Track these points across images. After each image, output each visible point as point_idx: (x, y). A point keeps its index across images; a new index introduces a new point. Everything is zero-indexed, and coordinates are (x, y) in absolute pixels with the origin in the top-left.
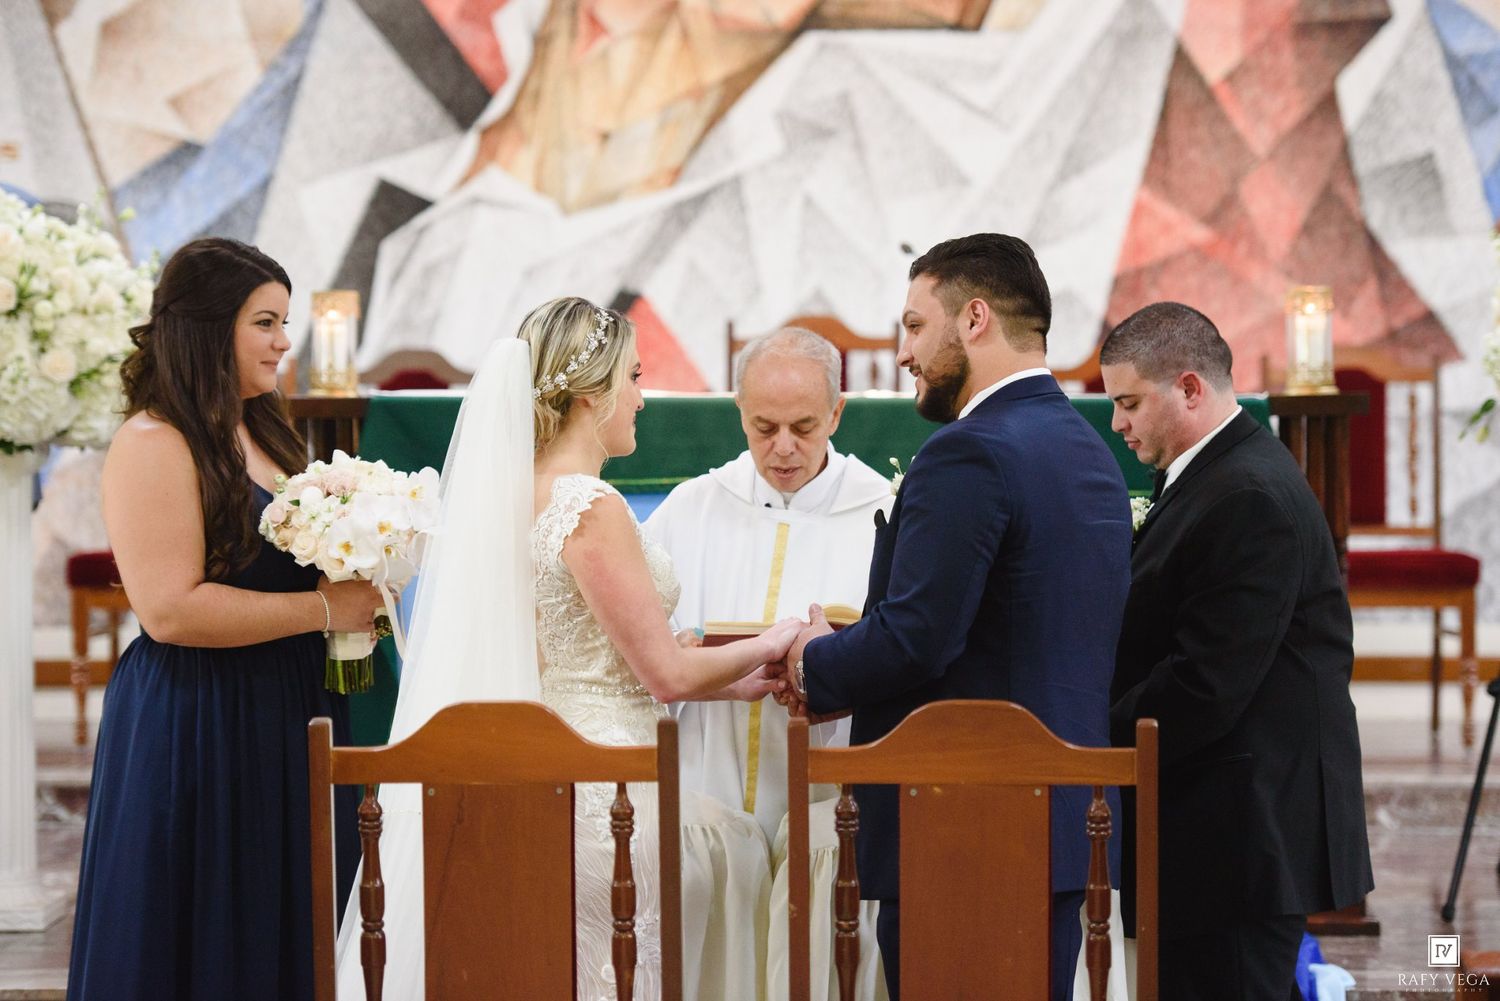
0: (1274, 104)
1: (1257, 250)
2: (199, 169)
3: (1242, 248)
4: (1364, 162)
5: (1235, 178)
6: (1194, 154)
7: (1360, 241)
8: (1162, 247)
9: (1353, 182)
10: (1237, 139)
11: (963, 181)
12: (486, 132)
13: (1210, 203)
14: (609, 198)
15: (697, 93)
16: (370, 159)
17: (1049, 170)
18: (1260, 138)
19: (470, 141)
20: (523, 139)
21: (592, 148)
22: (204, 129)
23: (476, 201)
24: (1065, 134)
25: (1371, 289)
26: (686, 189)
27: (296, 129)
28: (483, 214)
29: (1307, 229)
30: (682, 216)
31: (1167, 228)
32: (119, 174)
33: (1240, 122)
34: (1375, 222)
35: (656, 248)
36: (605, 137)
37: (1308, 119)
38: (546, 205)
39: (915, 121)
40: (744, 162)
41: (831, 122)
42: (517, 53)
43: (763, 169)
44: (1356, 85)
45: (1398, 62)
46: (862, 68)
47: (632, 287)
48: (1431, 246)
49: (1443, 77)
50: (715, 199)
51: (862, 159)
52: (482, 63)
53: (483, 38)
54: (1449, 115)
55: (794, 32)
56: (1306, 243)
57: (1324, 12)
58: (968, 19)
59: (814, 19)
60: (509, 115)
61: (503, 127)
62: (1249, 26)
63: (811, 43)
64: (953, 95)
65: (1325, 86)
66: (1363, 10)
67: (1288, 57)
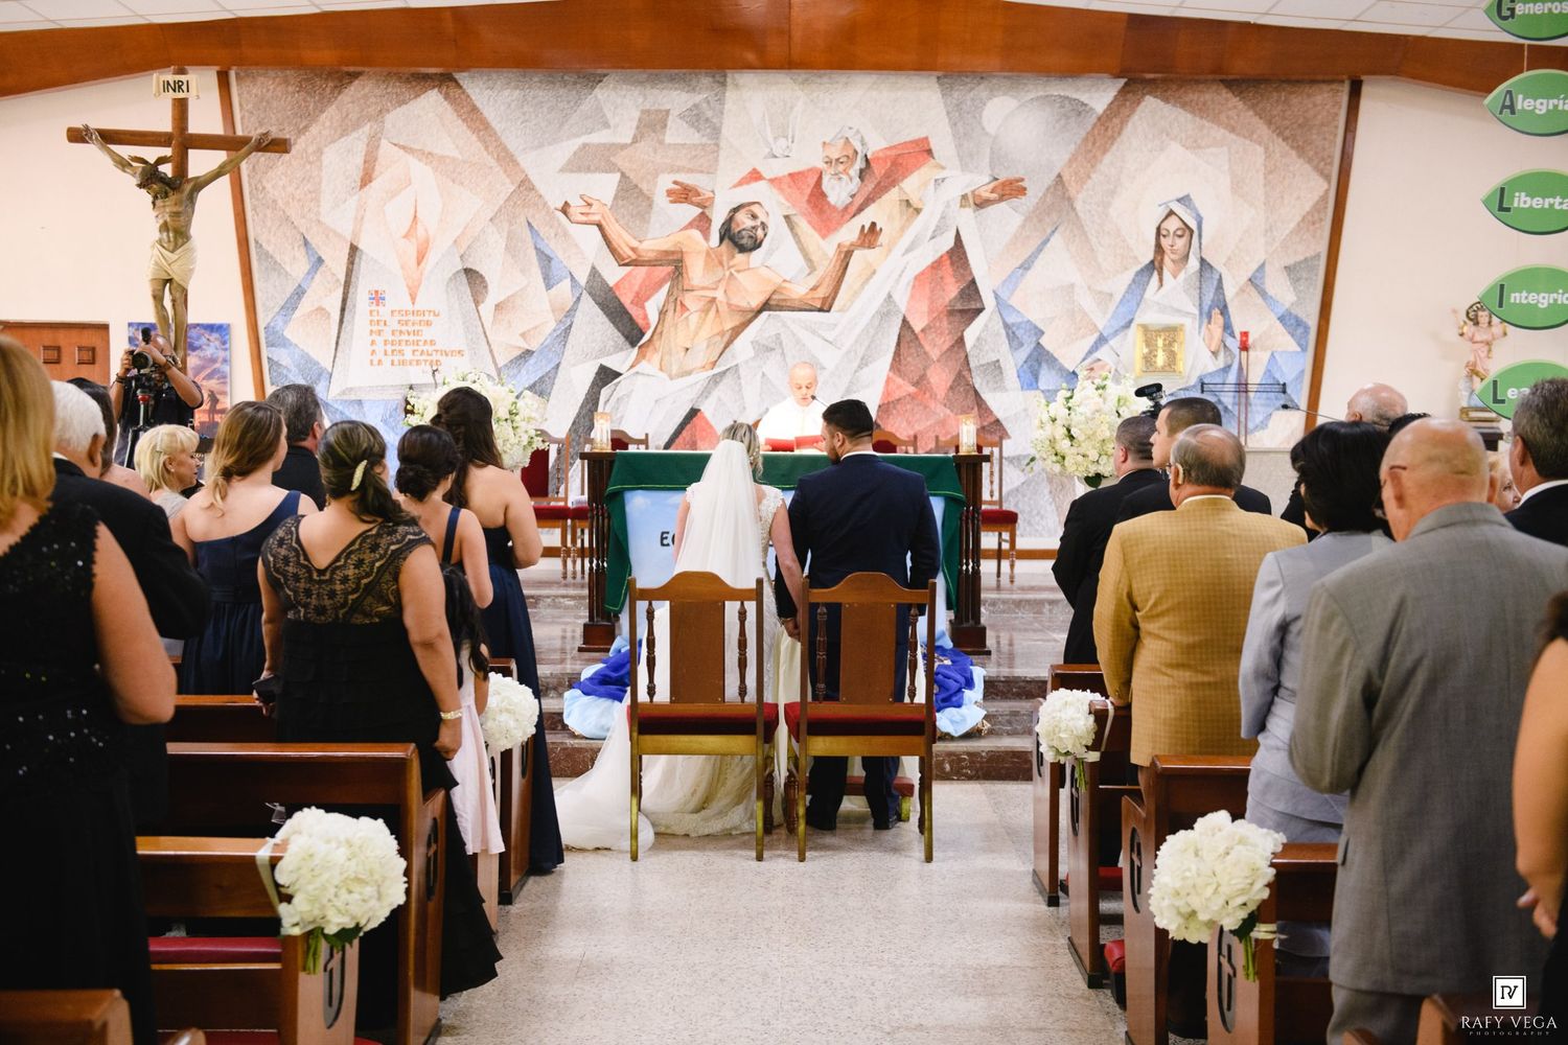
0: (939, 341)
1: (933, 396)
2: (532, 361)
3: (928, 395)
5: (925, 369)
6: (909, 359)
7: (972, 392)
8: (897, 394)
9: (970, 370)
10: (925, 353)
12: (640, 347)
13: (915, 379)
14: (689, 373)
15: (722, 334)
16: (596, 358)
17: (855, 365)
18: (935, 354)
19: (637, 348)
20: (656, 350)
21: (682, 354)
22: (534, 346)
23: (637, 373)
24: (861, 351)
25: (976, 409)
26: (717, 370)
27: (568, 346)
28: (640, 377)
29: (952, 388)
30: (716, 380)
31: (899, 387)
32: (501, 363)
33: (927, 348)
35: (705, 393)
36: (687, 349)
37: (953, 346)
39: (804, 345)
40: (739, 360)
41: (773, 345)
42: (653, 318)
43: (747, 362)
44: (971, 334)
45: (986, 326)
46: (784, 325)
47: (696, 407)
48: (998, 395)
49: (1003, 332)
50: (727, 373)
51: (784, 359)
52: (640, 322)
53: (640, 312)
54: (1005, 346)
55: (760, 312)
56: (951, 394)
57: (959, 306)
58: (825, 307)
59: (766, 306)
60: (650, 340)
61: (648, 346)
62: (931, 311)
63: (765, 314)
64: (819, 336)
65: (959, 334)
66: (973, 306)
67: (945, 323)
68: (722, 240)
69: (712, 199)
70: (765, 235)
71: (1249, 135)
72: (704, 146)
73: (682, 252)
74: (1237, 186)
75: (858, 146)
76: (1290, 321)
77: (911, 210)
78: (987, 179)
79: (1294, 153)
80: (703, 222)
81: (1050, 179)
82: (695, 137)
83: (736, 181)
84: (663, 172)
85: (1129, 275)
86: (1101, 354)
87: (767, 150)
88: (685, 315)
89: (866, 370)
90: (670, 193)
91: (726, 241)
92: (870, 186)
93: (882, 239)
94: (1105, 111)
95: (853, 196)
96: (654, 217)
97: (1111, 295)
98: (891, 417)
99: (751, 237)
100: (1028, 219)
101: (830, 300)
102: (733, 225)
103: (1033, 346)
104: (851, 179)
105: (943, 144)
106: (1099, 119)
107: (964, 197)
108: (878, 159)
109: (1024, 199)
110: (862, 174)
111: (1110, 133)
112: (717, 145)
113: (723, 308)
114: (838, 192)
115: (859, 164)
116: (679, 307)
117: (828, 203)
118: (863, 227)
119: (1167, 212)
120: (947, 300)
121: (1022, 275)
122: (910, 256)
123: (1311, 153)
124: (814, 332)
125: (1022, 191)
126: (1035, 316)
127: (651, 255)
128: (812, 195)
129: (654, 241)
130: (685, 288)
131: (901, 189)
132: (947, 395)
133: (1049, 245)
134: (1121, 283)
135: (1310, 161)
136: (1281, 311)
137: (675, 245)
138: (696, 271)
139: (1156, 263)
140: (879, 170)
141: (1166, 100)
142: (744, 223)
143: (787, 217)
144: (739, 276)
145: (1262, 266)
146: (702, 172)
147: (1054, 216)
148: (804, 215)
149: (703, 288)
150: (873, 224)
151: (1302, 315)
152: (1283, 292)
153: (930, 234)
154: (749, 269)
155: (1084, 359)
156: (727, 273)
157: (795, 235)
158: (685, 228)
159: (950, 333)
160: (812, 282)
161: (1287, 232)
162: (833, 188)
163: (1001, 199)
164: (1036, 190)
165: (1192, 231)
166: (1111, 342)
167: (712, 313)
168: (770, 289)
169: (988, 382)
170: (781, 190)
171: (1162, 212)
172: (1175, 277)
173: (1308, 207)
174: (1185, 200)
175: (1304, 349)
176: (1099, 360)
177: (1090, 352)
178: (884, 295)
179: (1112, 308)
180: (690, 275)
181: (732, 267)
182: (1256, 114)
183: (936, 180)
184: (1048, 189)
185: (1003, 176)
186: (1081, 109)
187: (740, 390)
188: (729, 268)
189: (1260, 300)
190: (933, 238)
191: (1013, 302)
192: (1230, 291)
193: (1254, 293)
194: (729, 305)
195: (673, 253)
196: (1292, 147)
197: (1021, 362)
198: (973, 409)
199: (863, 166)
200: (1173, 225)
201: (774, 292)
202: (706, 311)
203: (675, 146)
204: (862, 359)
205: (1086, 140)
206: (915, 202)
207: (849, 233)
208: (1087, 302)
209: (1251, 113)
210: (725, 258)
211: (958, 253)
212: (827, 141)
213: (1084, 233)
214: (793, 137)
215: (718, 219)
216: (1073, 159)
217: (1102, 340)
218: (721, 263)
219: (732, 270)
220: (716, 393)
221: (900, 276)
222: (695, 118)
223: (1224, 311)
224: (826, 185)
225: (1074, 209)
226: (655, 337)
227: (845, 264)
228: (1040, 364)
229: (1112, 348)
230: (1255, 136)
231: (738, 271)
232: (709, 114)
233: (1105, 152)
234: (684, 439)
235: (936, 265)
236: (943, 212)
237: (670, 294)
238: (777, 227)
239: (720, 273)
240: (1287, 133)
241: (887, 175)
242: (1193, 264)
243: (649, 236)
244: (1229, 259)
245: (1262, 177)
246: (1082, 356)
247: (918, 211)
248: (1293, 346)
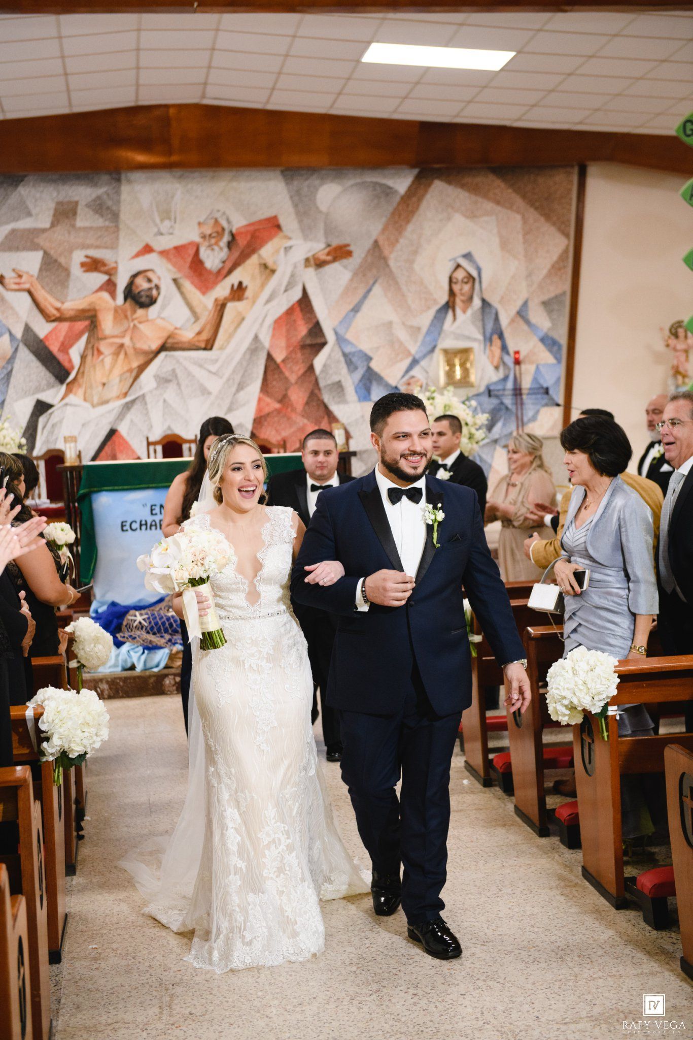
0: (296, 368)
1: (294, 410)
3: (289, 410)
4: (322, 384)
5: (286, 390)
6: (274, 383)
8: (267, 410)
9: (319, 389)
10: (286, 379)
11: (209, 393)
12: (68, 384)
13: (280, 398)
14: (106, 402)
15: (130, 371)
16: (33, 394)
17: (234, 389)
18: (293, 378)
19: (64, 387)
20: (80, 386)
21: (100, 388)
24: (238, 378)
25: (326, 418)
26: (128, 399)
27: (11, 386)
28: (68, 407)
29: (307, 403)
30: (128, 406)
31: (268, 404)
33: (287, 374)
34: (326, 400)
35: (121, 416)
36: (104, 384)
37: (306, 372)
38: (87, 405)
39: (194, 376)
40: (145, 390)
41: (170, 378)
42: (76, 361)
43: (151, 392)
44: (319, 362)
45: (330, 355)
46: (178, 362)
47: (114, 427)
48: (342, 406)
49: (342, 359)
50: (137, 401)
51: (180, 388)
52: (66, 364)
53: (66, 357)
54: (344, 369)
55: (157, 353)
56: (307, 408)
57: (308, 342)
58: (209, 346)
59: (163, 348)
60: (75, 379)
61: (74, 383)
62: (288, 346)
63: (163, 355)
64: (205, 369)
65: (310, 363)
66: (319, 341)
67: (299, 355)
68: (126, 299)
69: (115, 269)
70: (159, 294)
71: (510, 207)
72: (107, 228)
73: (95, 310)
74: (504, 245)
75: (224, 223)
76: (548, 342)
77: (268, 271)
78: (322, 245)
79: (542, 219)
80: (110, 286)
81: (368, 244)
82: (100, 222)
83: (134, 253)
84: (77, 248)
85: (431, 313)
86: (416, 372)
87: (155, 230)
88: (101, 357)
89: (242, 393)
90: (83, 265)
91: (129, 300)
92: (236, 254)
93: (248, 293)
94: (406, 192)
95: (224, 262)
96: (71, 284)
97: (419, 329)
98: (264, 427)
99: (147, 296)
100: (355, 274)
101: (211, 341)
102: (134, 288)
103: (365, 369)
104: (221, 249)
105: (289, 222)
106: (403, 198)
107: (307, 260)
108: (242, 233)
109: (350, 260)
110: (230, 245)
111: (410, 208)
112: (117, 227)
113: (130, 352)
114: (213, 259)
115: (226, 238)
116: (96, 352)
117: (205, 269)
118: (233, 286)
119: (455, 265)
120: (299, 337)
121: (354, 316)
122: (269, 306)
123: (555, 219)
124: (201, 366)
125: (349, 254)
126: (365, 345)
127: (72, 313)
128: (193, 262)
129: (73, 302)
130: (100, 336)
131: (260, 257)
132: (304, 408)
133: (372, 293)
134: (425, 319)
135: (554, 224)
136: (541, 334)
137: (90, 305)
138: (107, 324)
139: (451, 304)
140: (242, 242)
141: (449, 183)
142: (141, 286)
143: (175, 281)
144: (141, 327)
145: (525, 303)
146: (106, 248)
147: (374, 271)
148: (187, 277)
149: (113, 337)
150: (240, 283)
151: (556, 336)
152: (542, 320)
153: (283, 288)
154: (148, 321)
155: (403, 377)
156: (132, 325)
157: (182, 293)
158: (97, 291)
159: (303, 362)
160: (197, 328)
161: (541, 277)
162: (208, 257)
163: (335, 259)
164: (359, 252)
165: (474, 279)
166: (423, 363)
167: (122, 356)
168: (165, 335)
169: (334, 398)
170: (169, 260)
171: (451, 266)
172: (464, 311)
173: (555, 257)
174: (468, 256)
175: (559, 361)
176: (413, 377)
177: (407, 371)
178: (251, 336)
179: (420, 338)
180: (103, 326)
181: (136, 319)
182: (515, 191)
183: (285, 248)
184: (369, 251)
185: (335, 243)
186: (388, 192)
187: (148, 412)
188: (133, 320)
189: (525, 327)
190: (286, 291)
191: (349, 336)
192: (504, 321)
193: (521, 322)
194: (135, 349)
195: (89, 310)
196: (541, 215)
197: (357, 381)
198: (324, 418)
199: (230, 238)
200: (460, 275)
201: (169, 337)
202: (116, 354)
203: (85, 229)
204: (239, 384)
205: (393, 214)
206: (270, 264)
207: (222, 290)
208: (402, 334)
209: (510, 191)
210: (129, 313)
211: (305, 303)
212: (202, 220)
213: (397, 283)
214: (175, 219)
215: (122, 283)
216: (384, 230)
217: (415, 362)
218: (126, 317)
219: (136, 322)
220: (129, 416)
221: (263, 321)
222: (99, 207)
223: (501, 336)
224: (204, 254)
225: (388, 266)
226: (79, 376)
227: (220, 314)
228: (371, 382)
229: (422, 368)
230: (515, 208)
231: (140, 322)
232: (110, 203)
233: (408, 222)
234: (107, 453)
235: (290, 312)
236: (292, 272)
237: (88, 342)
238: (167, 288)
239: (126, 324)
240: (537, 204)
241: (249, 245)
242: (477, 302)
243: (69, 298)
244: (502, 298)
245: (520, 237)
246: (401, 373)
247: (273, 271)
248: (551, 359)
